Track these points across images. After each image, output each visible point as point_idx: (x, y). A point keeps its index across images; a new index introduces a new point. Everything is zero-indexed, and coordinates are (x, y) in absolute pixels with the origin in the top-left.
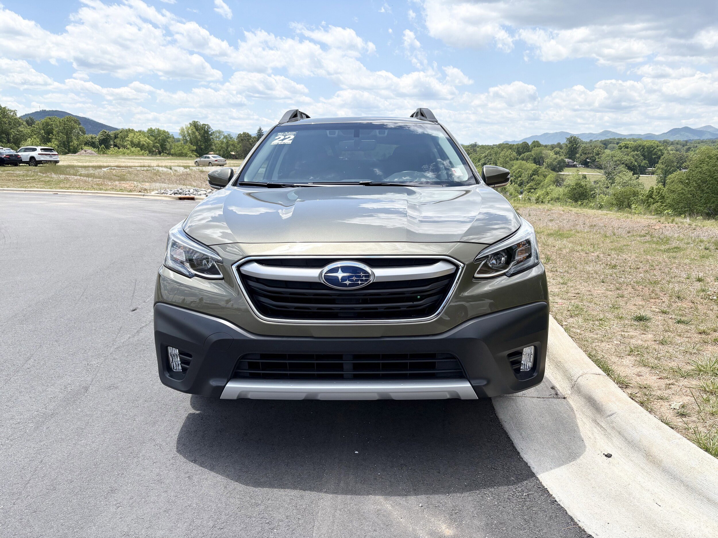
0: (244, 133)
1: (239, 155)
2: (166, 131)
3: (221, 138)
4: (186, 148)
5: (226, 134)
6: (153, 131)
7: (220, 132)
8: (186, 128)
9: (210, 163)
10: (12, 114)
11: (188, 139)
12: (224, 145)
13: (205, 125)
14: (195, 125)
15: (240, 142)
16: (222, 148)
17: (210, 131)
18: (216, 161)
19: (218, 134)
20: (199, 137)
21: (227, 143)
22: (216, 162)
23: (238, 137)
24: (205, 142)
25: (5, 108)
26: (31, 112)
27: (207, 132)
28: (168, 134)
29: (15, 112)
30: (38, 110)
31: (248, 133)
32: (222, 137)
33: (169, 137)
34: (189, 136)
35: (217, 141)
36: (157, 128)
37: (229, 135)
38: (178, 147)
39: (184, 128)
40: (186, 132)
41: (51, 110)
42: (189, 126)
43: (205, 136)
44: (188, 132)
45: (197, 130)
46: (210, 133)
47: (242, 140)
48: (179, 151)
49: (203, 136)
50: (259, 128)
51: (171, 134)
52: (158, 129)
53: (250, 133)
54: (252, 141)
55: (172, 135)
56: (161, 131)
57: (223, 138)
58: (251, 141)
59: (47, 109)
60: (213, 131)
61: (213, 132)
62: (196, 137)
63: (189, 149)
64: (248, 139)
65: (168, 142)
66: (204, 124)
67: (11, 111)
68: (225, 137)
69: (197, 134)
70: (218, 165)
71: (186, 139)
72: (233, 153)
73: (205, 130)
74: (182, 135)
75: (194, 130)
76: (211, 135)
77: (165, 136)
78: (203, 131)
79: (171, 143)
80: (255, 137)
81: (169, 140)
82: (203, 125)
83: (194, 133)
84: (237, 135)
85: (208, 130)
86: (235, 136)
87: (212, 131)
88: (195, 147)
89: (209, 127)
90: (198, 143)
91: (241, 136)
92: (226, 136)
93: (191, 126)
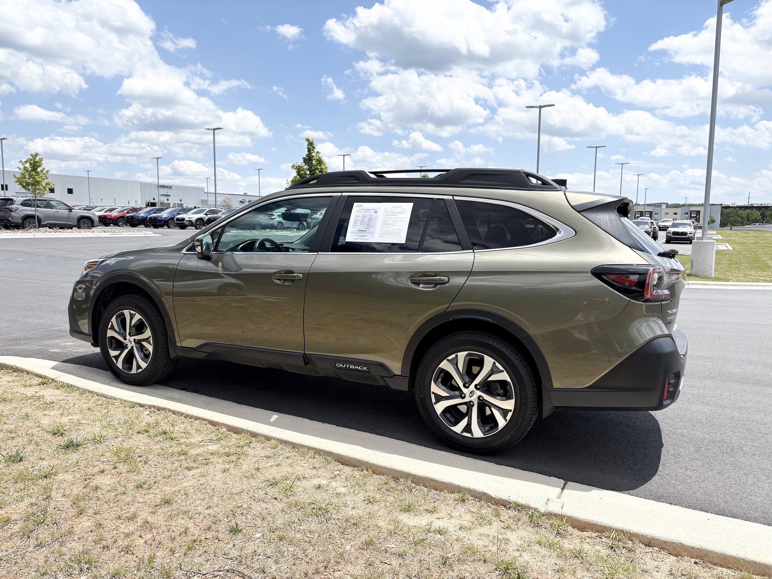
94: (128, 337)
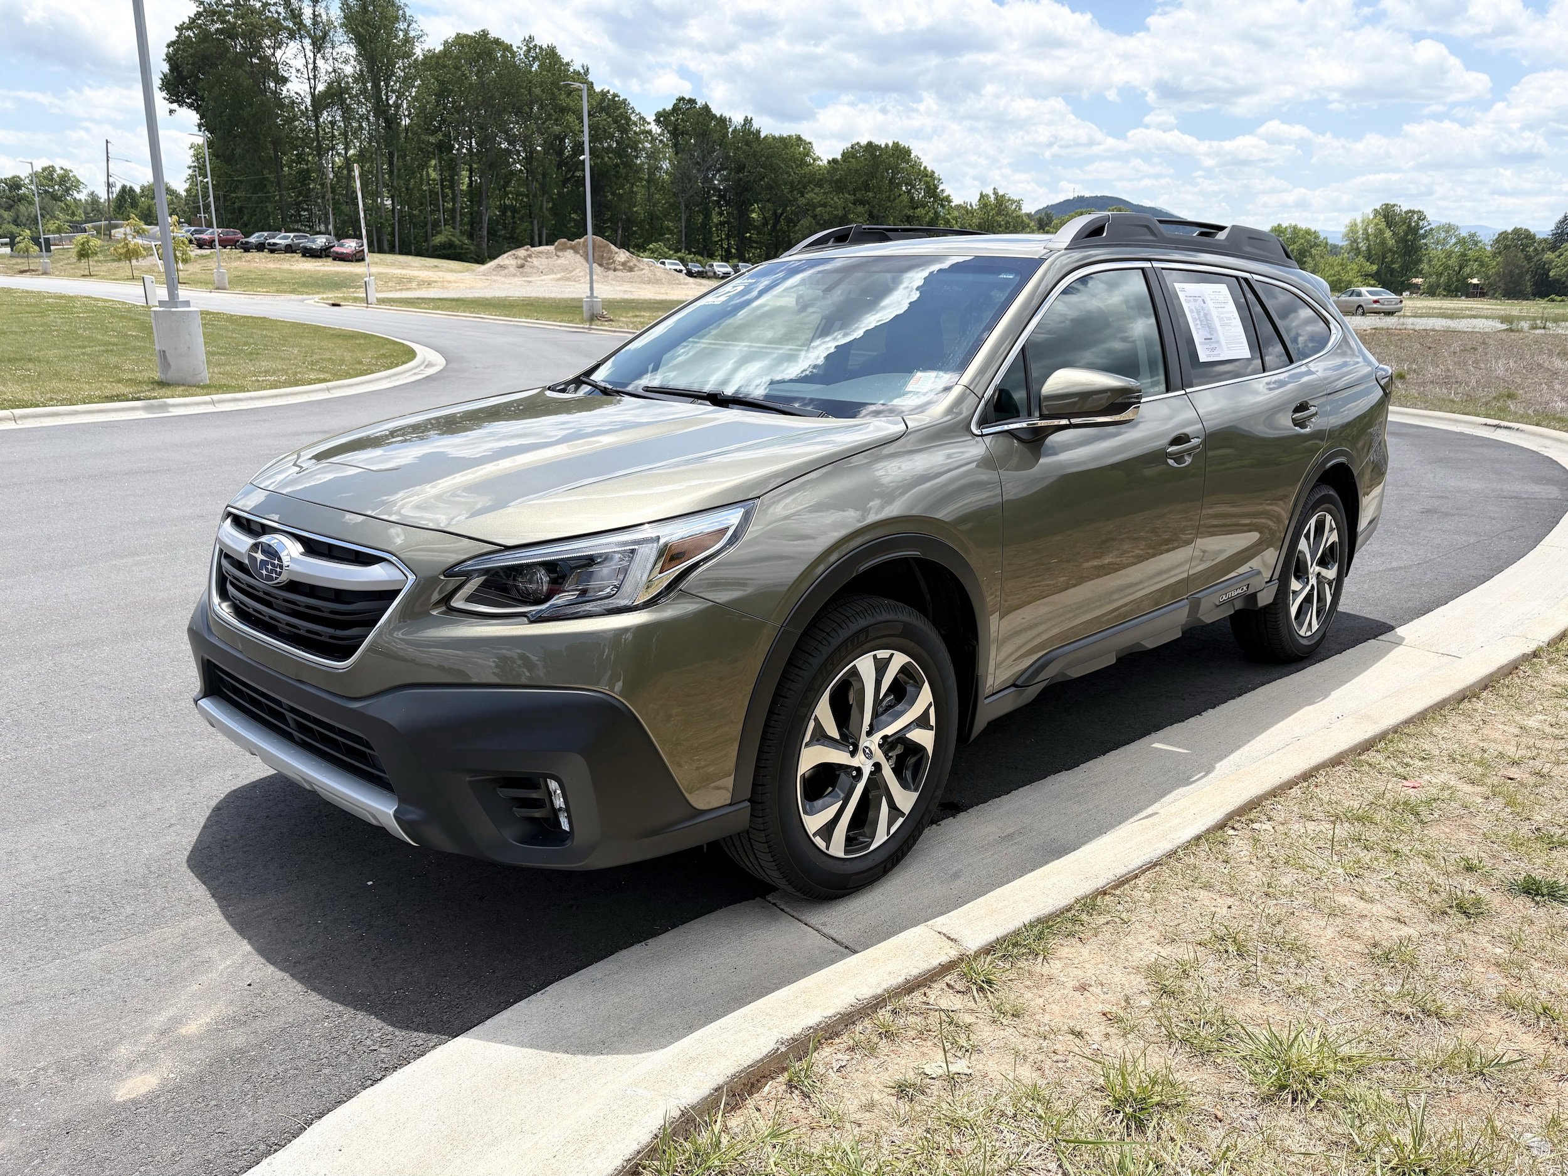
0: (1516, 231)
1: (1490, 285)
2: (1313, 230)
3: (1448, 243)
4: (1352, 269)
5: (1464, 233)
6: (1283, 232)
7: (1449, 229)
8: (1363, 222)
9: (1360, 306)
10: (1014, 207)
11: (1364, 248)
12: (1453, 262)
13: (1413, 212)
14: (1388, 215)
15: (1500, 253)
16: (1447, 267)
17: (1422, 228)
18: (1376, 302)
19: (1443, 235)
20: (1391, 243)
21: (1463, 255)
22: (1375, 306)
23: (1497, 241)
24: (1405, 255)
25: (1003, 196)
26: (1057, 201)
27: (1413, 230)
28: (1317, 237)
29: (1019, 203)
30: (1070, 196)
31: (1526, 230)
32: (1454, 240)
33: (1316, 245)
34: (1368, 239)
35: (1436, 251)
36: (1293, 224)
37: (1472, 236)
38: (1332, 266)
39: (1359, 221)
40: (1361, 232)
41: (1094, 195)
42: (1371, 217)
43: (1408, 241)
44: (1366, 230)
45: (1389, 225)
46: (1422, 232)
47: (1506, 247)
48: (1334, 275)
49: (1402, 240)
50: (1563, 215)
51: (1322, 237)
52: (1295, 228)
53: (1532, 230)
54: (1536, 249)
55: (1326, 238)
56: (1301, 230)
57: (1456, 243)
58: (1532, 249)
59: (1087, 194)
60: (1433, 226)
61: (1431, 230)
62: (1383, 243)
63: (1359, 272)
64: (1525, 246)
65: (1311, 255)
66: (1410, 211)
67: (1013, 202)
68: (1462, 242)
69: (1388, 234)
70: (1379, 313)
71: (1358, 248)
72: (1475, 281)
73: (1409, 226)
74: (1349, 239)
75: (1383, 225)
76: (1424, 236)
77: (1308, 242)
78: (1404, 227)
79: (1317, 258)
80: (1545, 240)
81: (1313, 251)
82: (1407, 213)
83: (1381, 232)
84: (1496, 236)
85: (1418, 224)
86: (1487, 239)
87: (1427, 228)
88: (1375, 267)
89: (1422, 217)
90: (1384, 257)
91: (1506, 238)
92: (1464, 238)
93: (1375, 217)
94: (867, 770)
